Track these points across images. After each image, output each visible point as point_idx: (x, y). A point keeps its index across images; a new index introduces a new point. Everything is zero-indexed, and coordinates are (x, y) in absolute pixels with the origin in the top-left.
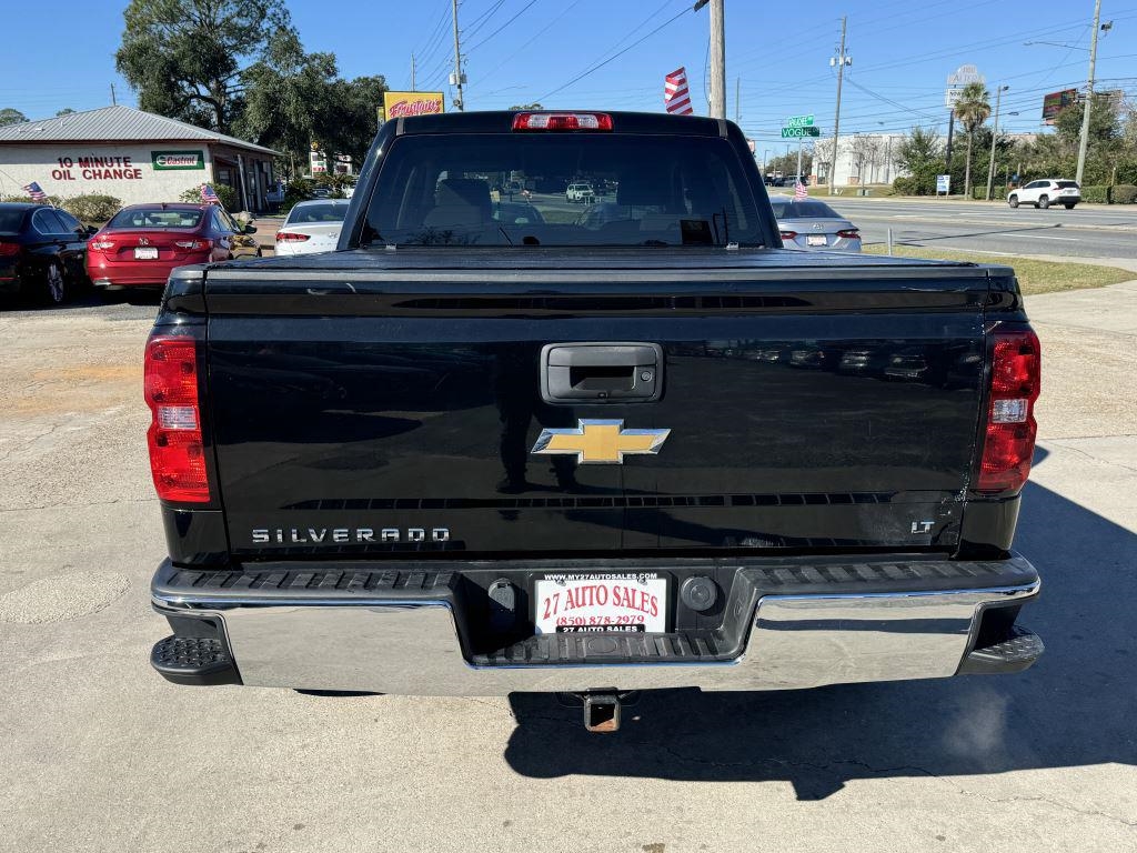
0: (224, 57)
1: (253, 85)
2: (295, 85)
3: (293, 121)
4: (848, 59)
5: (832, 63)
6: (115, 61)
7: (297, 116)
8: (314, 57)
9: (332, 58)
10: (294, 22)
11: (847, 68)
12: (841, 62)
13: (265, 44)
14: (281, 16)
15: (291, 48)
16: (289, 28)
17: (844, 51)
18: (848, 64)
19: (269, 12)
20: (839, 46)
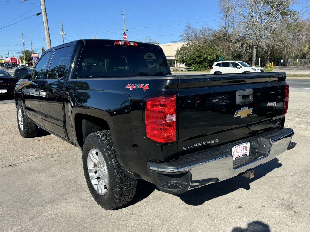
4: (64, 33)
5: (60, 33)
11: (64, 35)
12: (63, 33)
17: (63, 31)
18: (65, 34)
20: (62, 29)
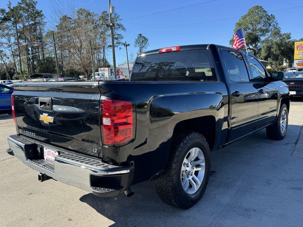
0: (258, 38)
1: (264, 44)
2: (276, 43)
3: (274, 52)
6: (229, 42)
7: (276, 51)
8: (284, 35)
9: (290, 34)
10: (279, 26)
13: (270, 33)
14: (276, 25)
15: (277, 33)
16: (278, 28)
19: (272, 24)
